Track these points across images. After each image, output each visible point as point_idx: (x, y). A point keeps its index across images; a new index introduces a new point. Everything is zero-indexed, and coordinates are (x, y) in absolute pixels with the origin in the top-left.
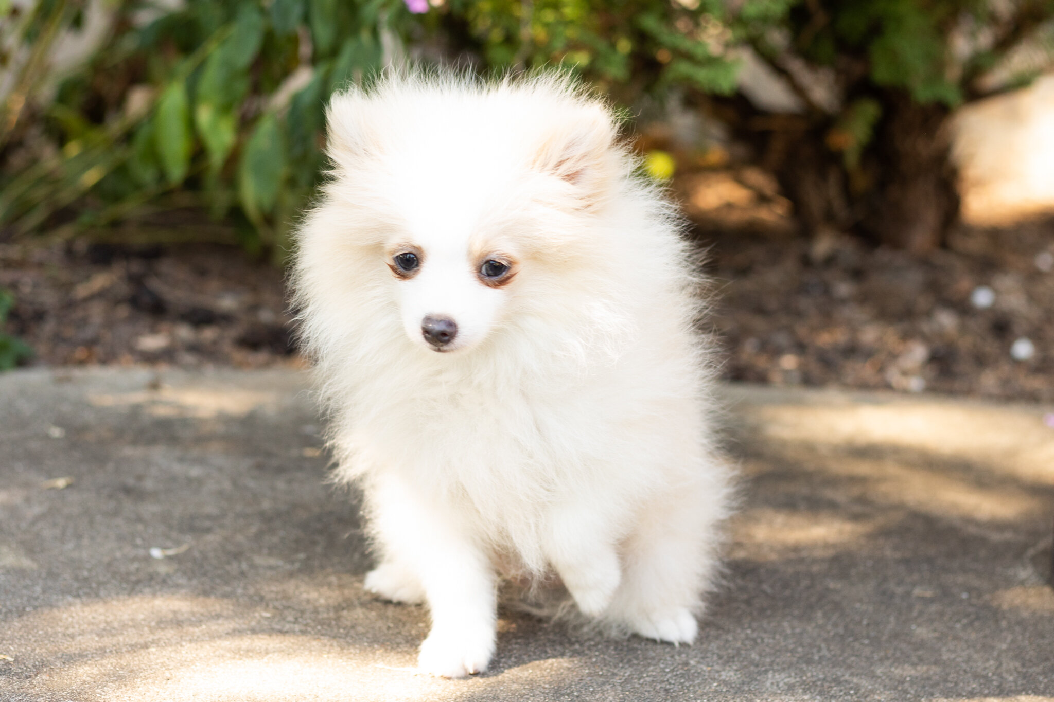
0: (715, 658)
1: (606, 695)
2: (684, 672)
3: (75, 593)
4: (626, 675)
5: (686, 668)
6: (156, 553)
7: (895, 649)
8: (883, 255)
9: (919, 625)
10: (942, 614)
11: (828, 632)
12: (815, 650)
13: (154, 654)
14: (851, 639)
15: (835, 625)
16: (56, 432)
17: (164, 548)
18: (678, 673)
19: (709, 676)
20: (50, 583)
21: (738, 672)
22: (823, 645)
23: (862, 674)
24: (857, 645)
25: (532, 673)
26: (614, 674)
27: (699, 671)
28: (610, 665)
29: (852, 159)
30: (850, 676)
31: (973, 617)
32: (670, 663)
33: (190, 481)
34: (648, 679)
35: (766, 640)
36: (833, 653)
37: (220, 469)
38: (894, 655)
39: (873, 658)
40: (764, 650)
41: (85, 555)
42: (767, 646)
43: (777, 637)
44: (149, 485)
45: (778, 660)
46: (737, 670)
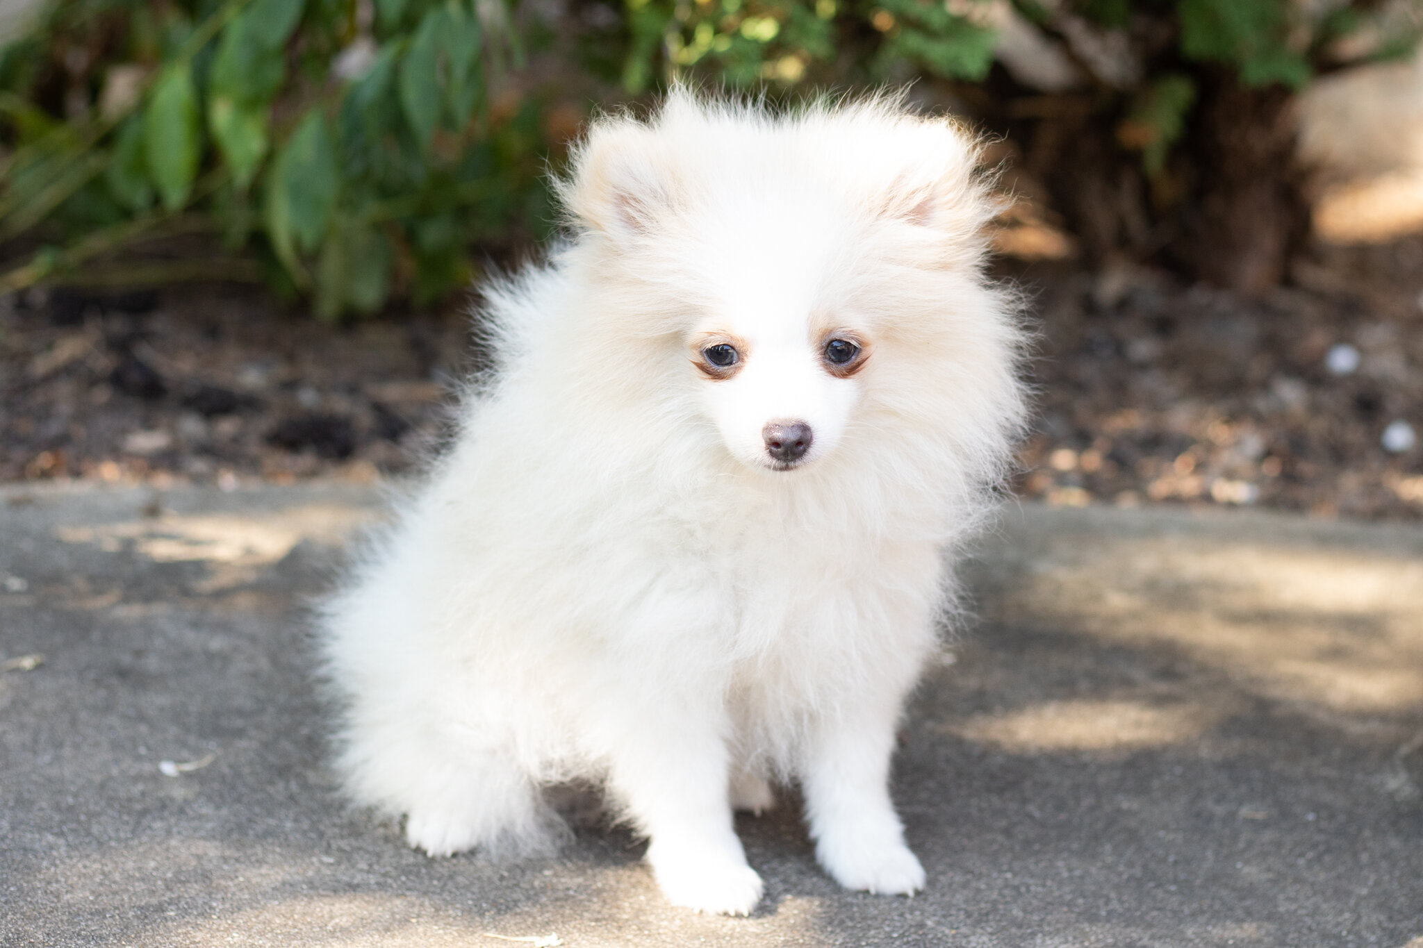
0: (962, 916)
2: (918, 938)
3: (56, 830)
4: (837, 943)
5: (921, 932)
6: (168, 768)
7: (1213, 899)
8: (1199, 296)
9: (1247, 862)
10: (1278, 845)
11: (1120, 874)
12: (1101, 902)
13: (173, 920)
14: (1151, 884)
15: (1130, 865)
16: (15, 583)
17: (179, 761)
18: (910, 939)
19: (952, 943)
20: (21, 815)
21: (994, 937)
22: (1113, 895)
23: (1166, 936)
24: (1160, 894)
25: (705, 942)
27: (940, 935)
28: (815, 929)
29: (1154, 162)
30: (1150, 939)
31: (1322, 848)
32: (898, 924)
33: (210, 656)
35: (1033, 888)
36: (1126, 905)
37: (253, 639)
38: (1211, 906)
39: (1182, 911)
40: (1030, 904)
41: (67, 772)
42: (1035, 897)
43: (1049, 883)
44: (152, 663)
45: (1049, 918)
46: (991, 934)
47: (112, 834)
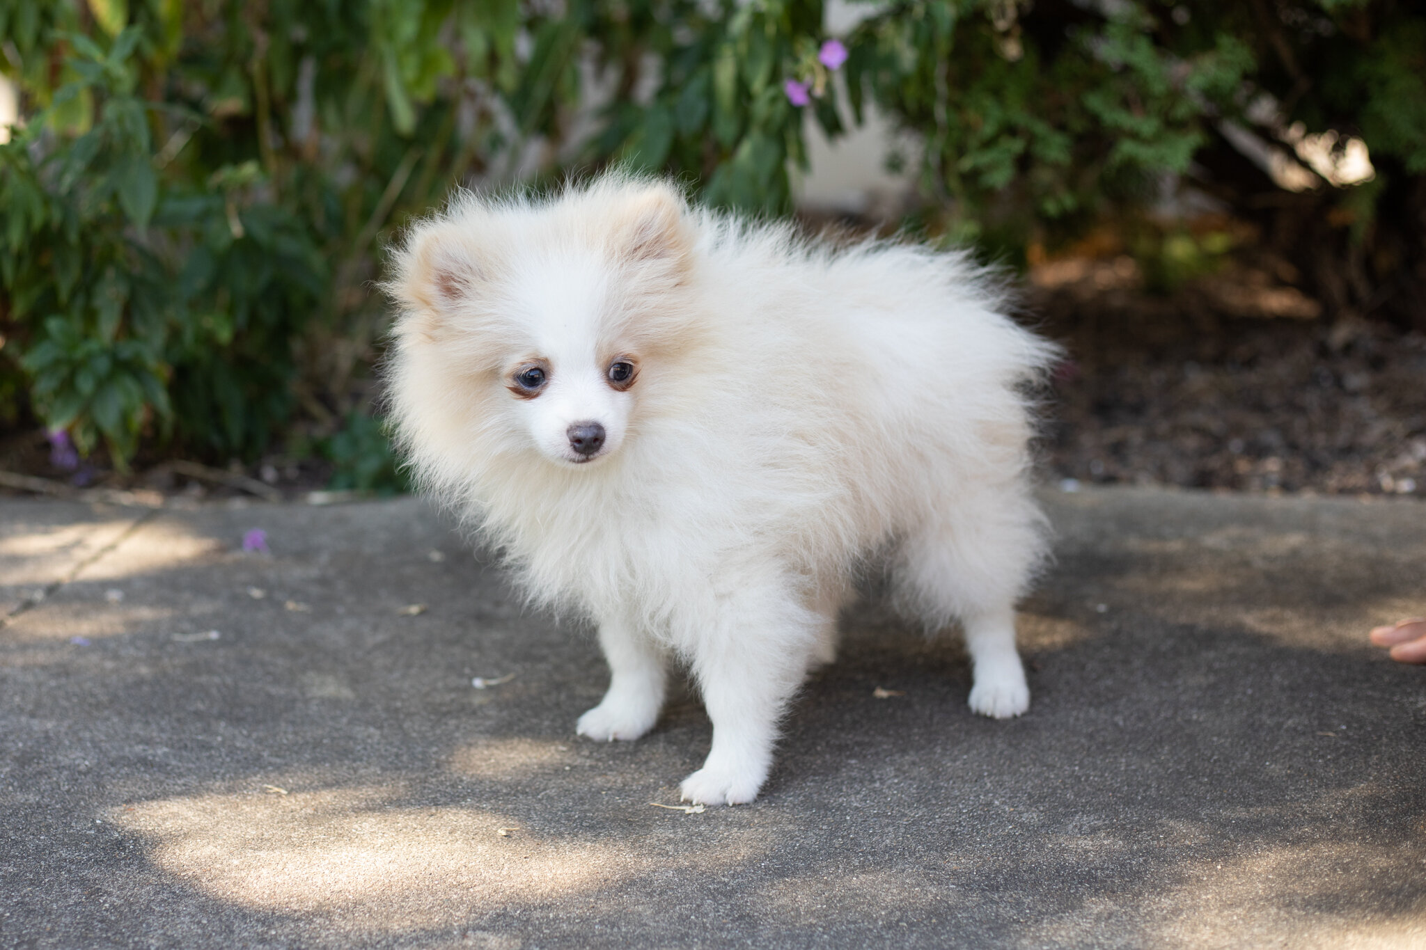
1: (884, 838)
2: (982, 813)
3: (378, 725)
4: (917, 816)
5: (986, 809)
6: (478, 683)
7: (1234, 789)
9: (1275, 762)
10: (1306, 748)
11: (1167, 769)
12: (1141, 790)
14: (1189, 777)
15: (1179, 762)
16: (436, 556)
17: (486, 677)
18: (975, 814)
19: (1007, 818)
20: (359, 714)
22: (1153, 784)
23: (1182, 817)
24: (1192, 784)
26: (904, 815)
27: (1000, 812)
28: (904, 805)
30: (1168, 818)
31: (1342, 751)
32: (971, 803)
34: (938, 821)
35: (1091, 778)
36: (1160, 792)
38: (1230, 794)
39: (1205, 798)
40: (1085, 789)
41: (406, 685)
42: (1090, 784)
43: (1106, 774)
45: (1094, 801)
46: (1042, 812)
47: (416, 727)
